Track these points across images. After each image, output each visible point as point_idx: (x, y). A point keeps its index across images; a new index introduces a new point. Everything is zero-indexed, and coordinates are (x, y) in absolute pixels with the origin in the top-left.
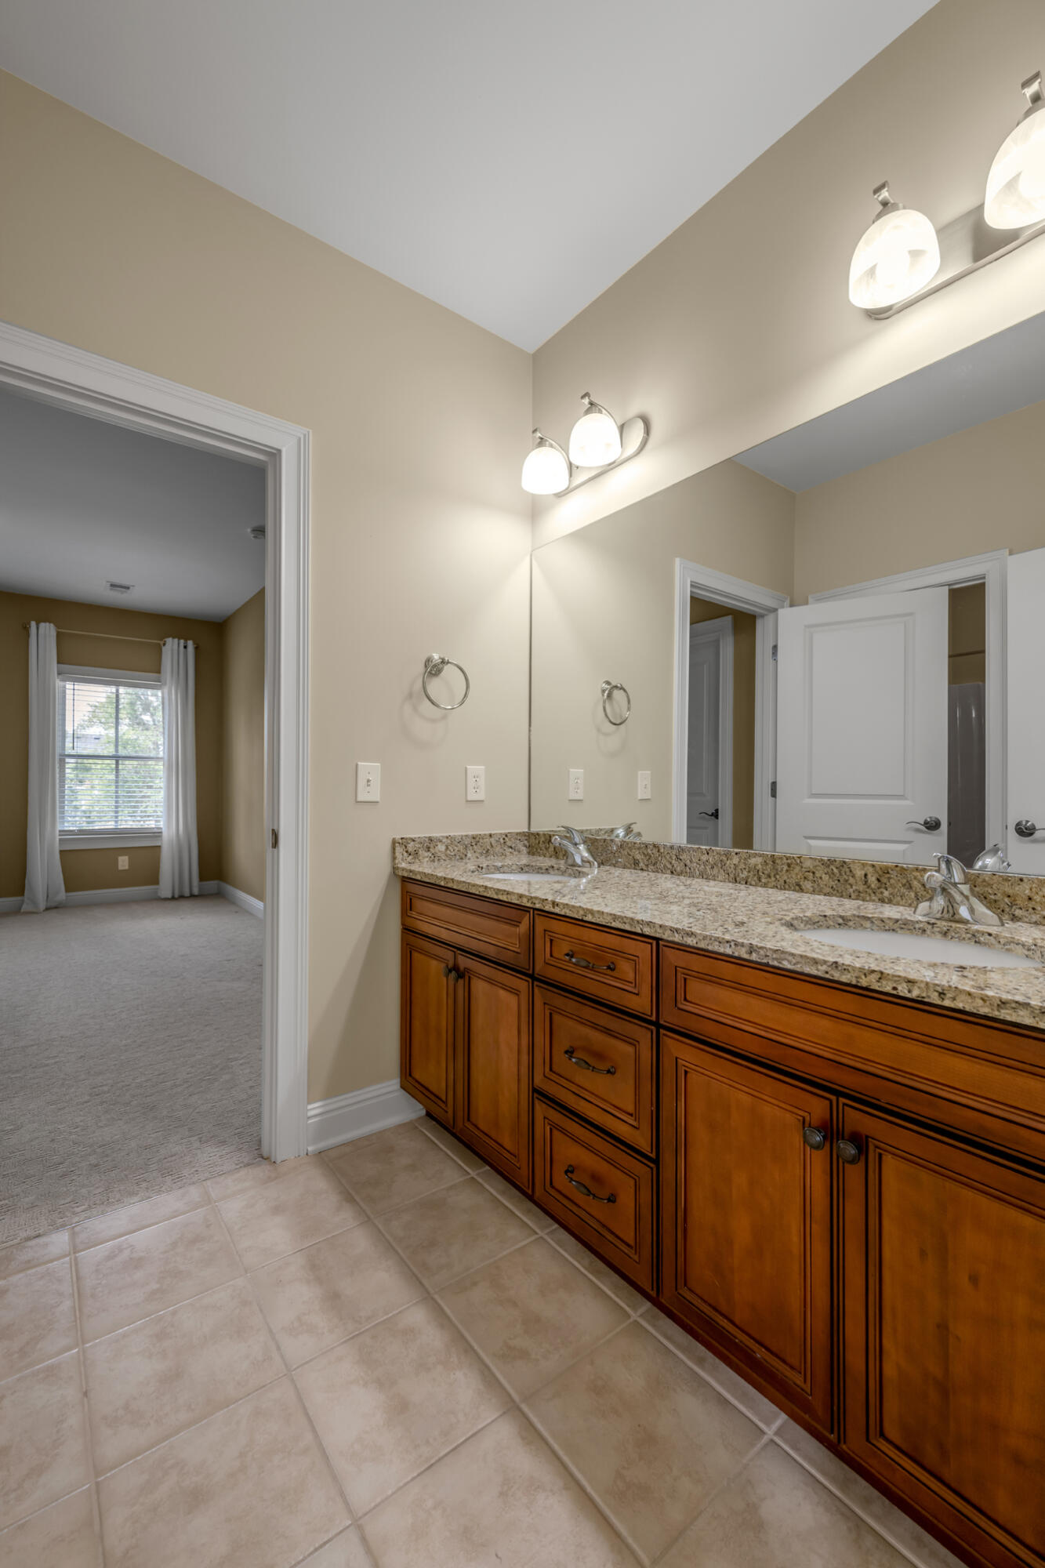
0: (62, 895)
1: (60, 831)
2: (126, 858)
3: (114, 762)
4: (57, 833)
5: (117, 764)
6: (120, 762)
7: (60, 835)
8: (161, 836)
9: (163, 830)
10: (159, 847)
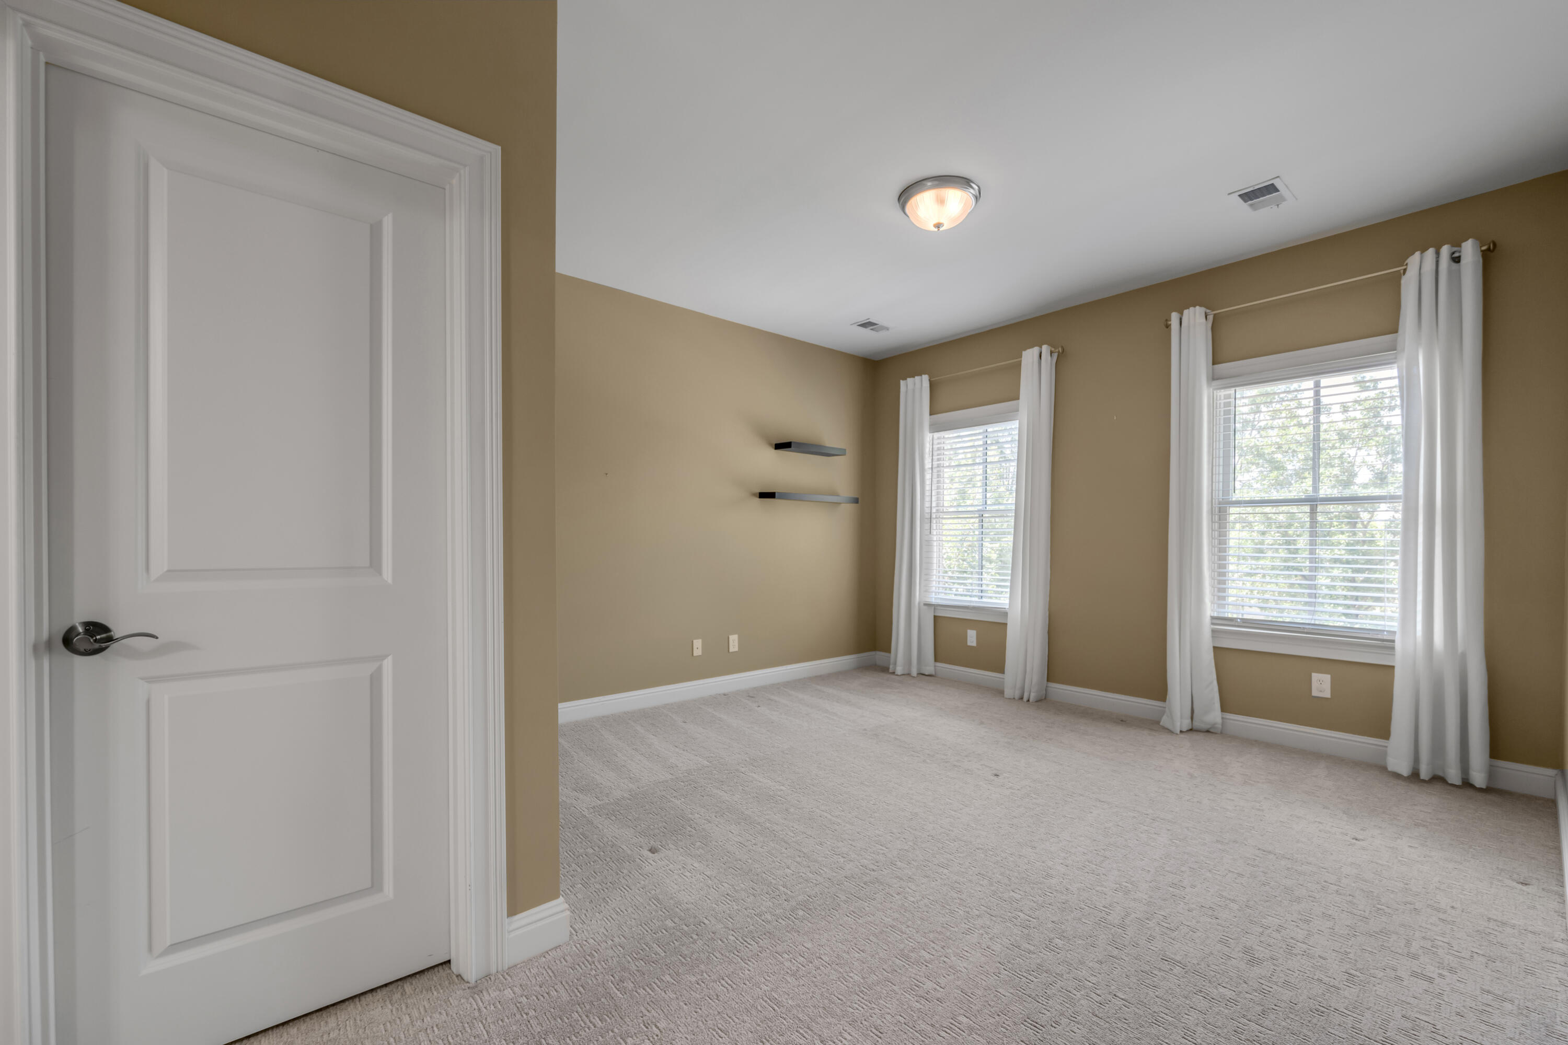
0: (1214, 716)
1: (1213, 618)
2: (1327, 678)
3: (1307, 509)
4: (1207, 620)
5: (1313, 512)
6: (1320, 508)
7: (1213, 624)
8: (1393, 648)
9: (1398, 638)
10: (1393, 667)
